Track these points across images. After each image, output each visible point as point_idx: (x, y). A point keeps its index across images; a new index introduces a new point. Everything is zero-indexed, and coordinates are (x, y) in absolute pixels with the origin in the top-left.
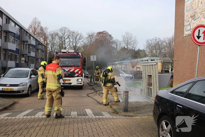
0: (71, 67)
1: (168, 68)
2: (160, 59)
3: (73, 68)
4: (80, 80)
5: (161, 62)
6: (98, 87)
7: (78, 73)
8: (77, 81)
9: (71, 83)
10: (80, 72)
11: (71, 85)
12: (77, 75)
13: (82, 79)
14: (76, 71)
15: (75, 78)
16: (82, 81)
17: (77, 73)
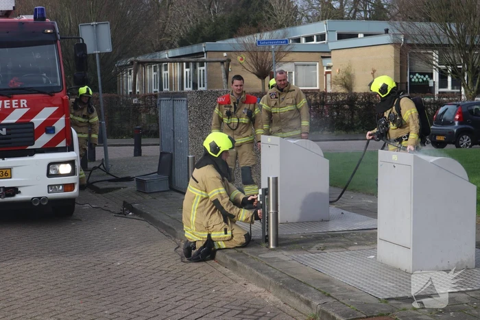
0: (11, 98)
1: (424, 74)
2: (387, 31)
3: (24, 102)
4: (65, 169)
5: (395, 44)
6: (148, 197)
7: (53, 130)
8: (49, 175)
9: (14, 191)
10: (60, 125)
11: (18, 197)
12: (44, 139)
13: (72, 162)
14: (38, 120)
15: (38, 156)
16: (73, 173)
17: (47, 127)
